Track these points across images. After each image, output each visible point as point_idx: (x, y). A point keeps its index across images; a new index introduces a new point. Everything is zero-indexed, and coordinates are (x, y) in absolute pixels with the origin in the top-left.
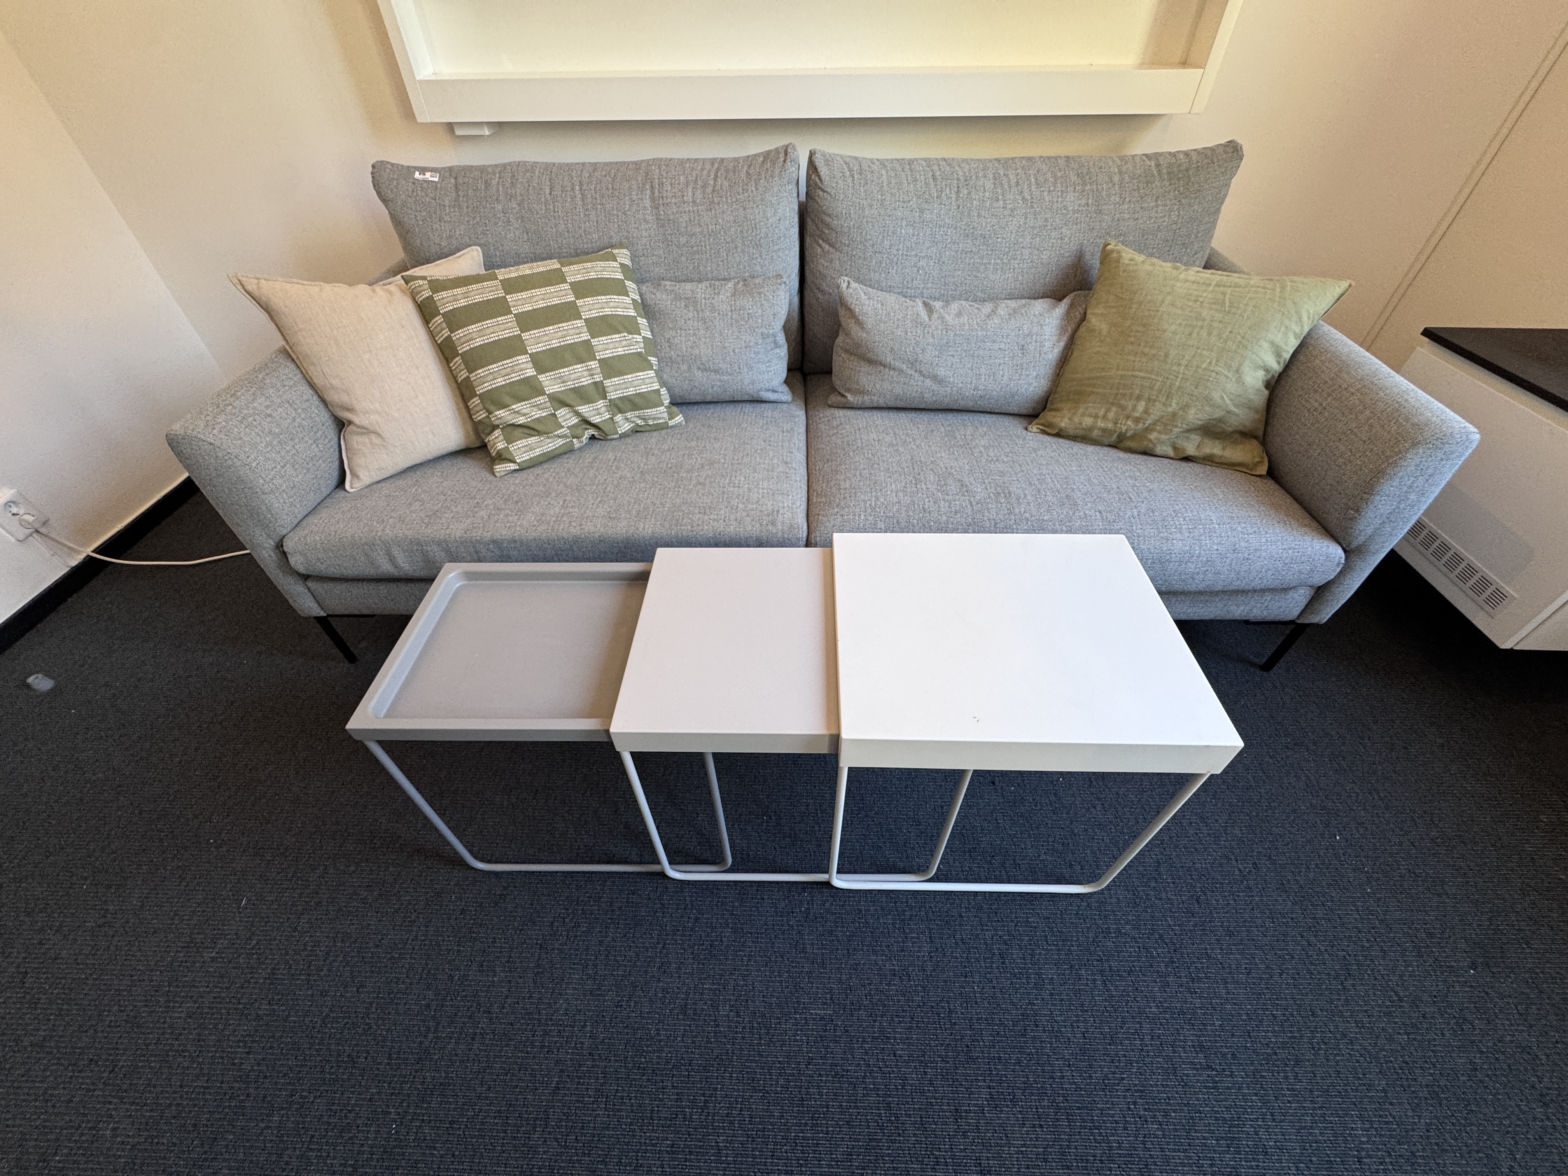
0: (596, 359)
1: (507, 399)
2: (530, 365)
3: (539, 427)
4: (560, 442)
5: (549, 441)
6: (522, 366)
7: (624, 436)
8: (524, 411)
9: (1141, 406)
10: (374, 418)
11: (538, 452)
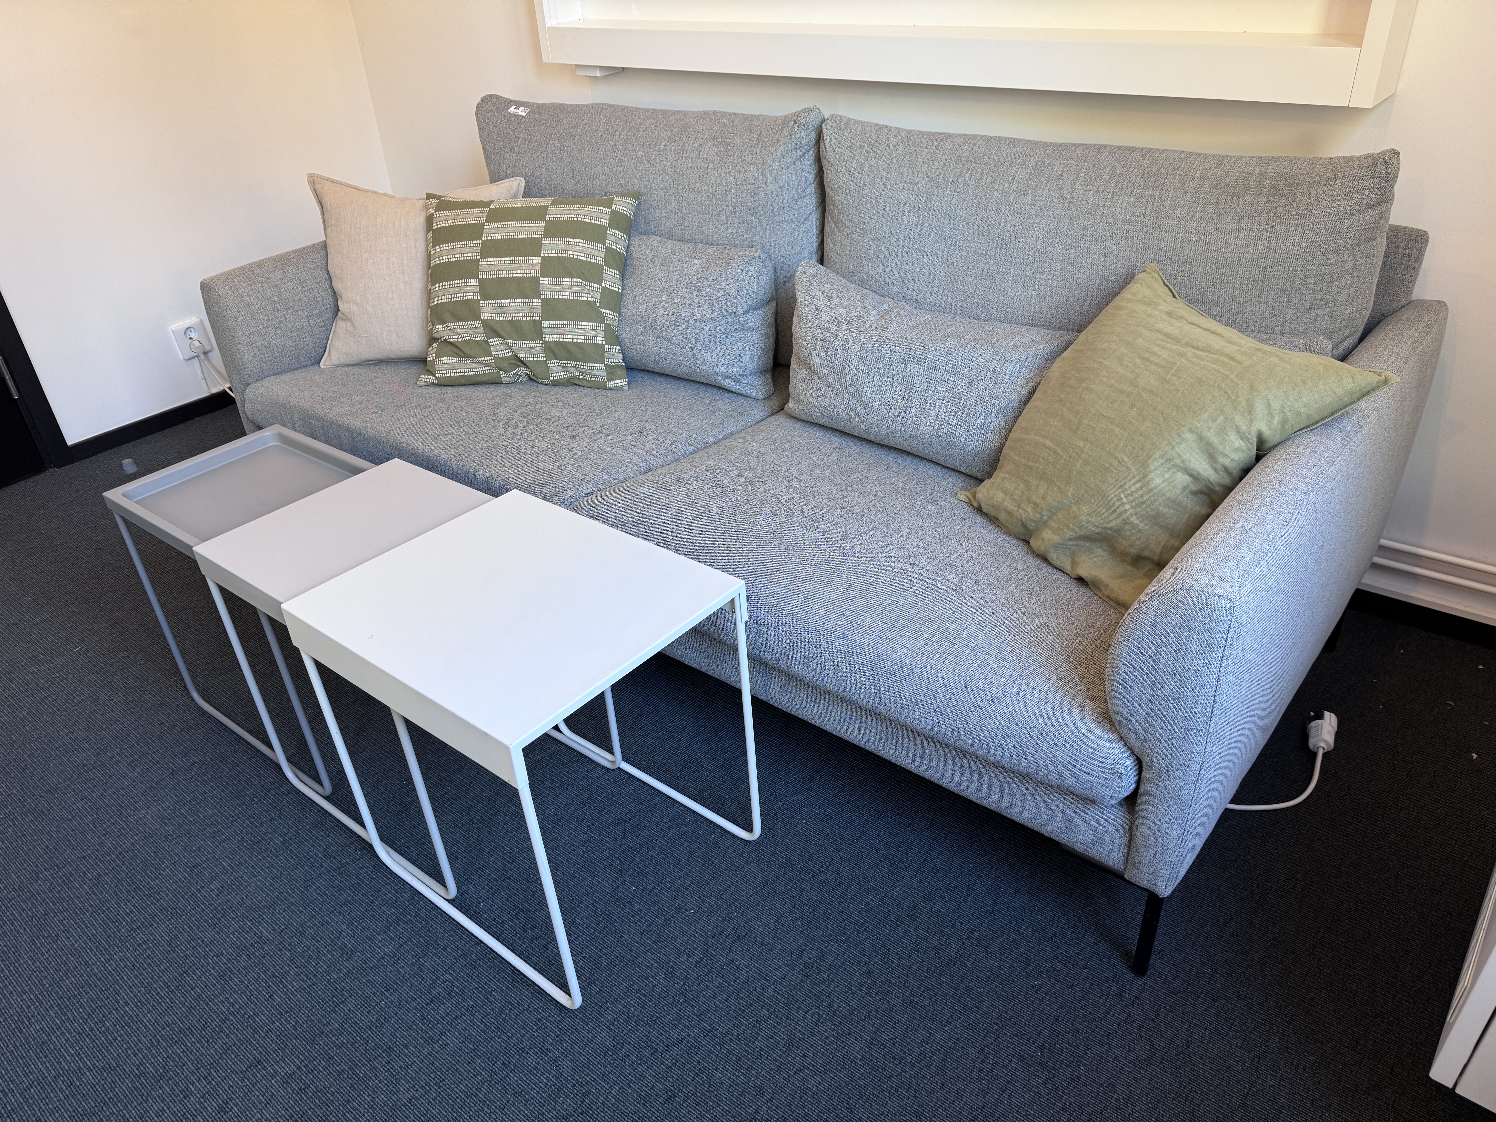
0: (540, 298)
1: (447, 316)
2: (477, 289)
3: (466, 350)
4: (486, 370)
5: (474, 365)
6: (469, 288)
7: (556, 384)
8: (459, 330)
10: (353, 308)
11: (459, 373)
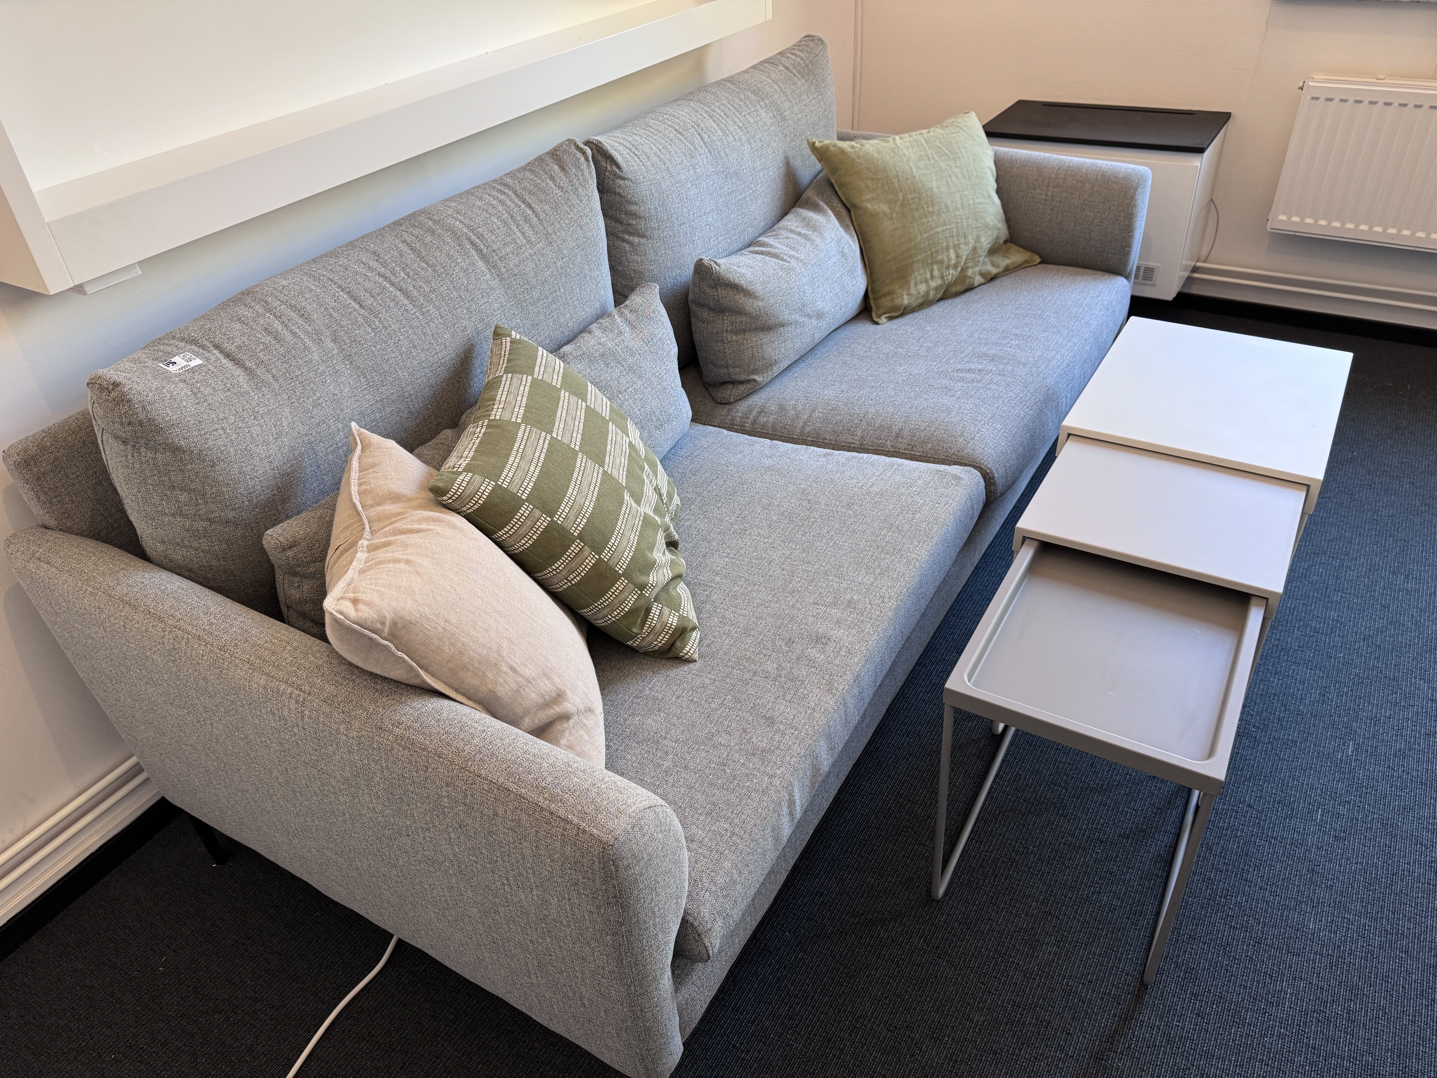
9: (952, 255)
